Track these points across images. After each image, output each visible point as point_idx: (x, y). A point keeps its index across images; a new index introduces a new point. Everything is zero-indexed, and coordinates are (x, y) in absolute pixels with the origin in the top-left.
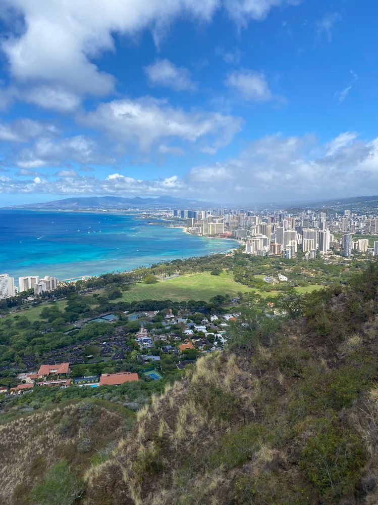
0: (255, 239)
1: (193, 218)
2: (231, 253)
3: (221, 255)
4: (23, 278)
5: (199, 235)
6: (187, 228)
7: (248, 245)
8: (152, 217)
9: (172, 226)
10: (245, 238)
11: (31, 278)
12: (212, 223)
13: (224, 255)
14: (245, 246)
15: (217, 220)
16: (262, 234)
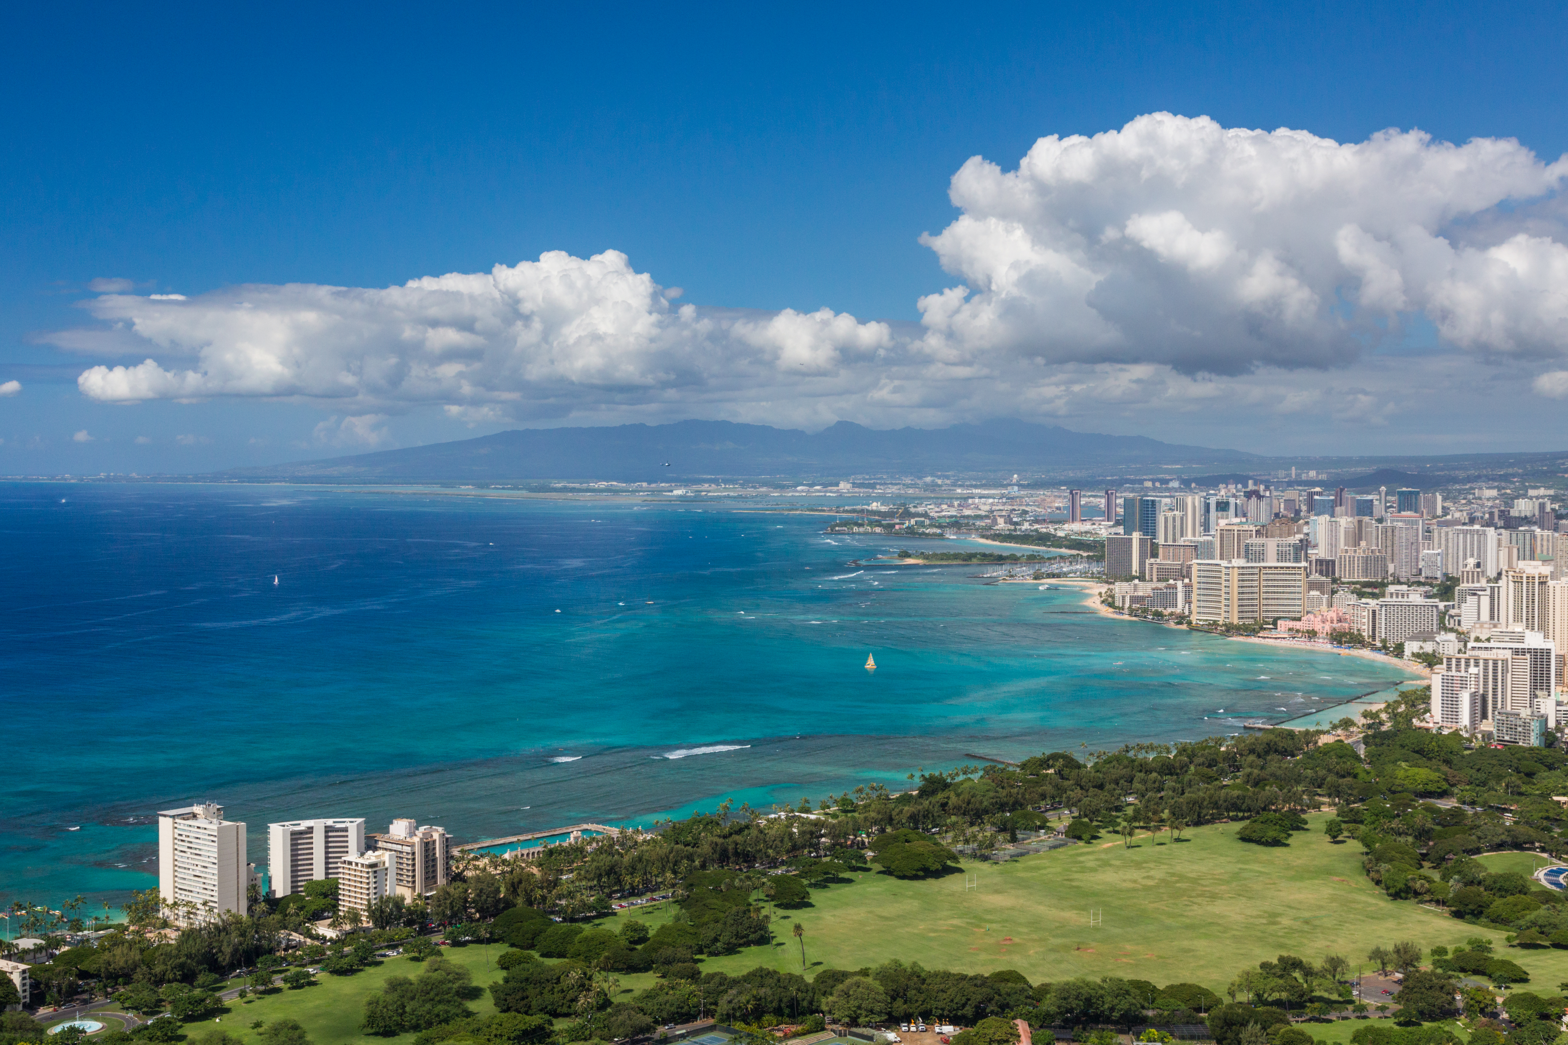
0: (1483, 654)
1: (1136, 536)
2: (1347, 723)
3: (1291, 734)
4: (291, 826)
5: (1172, 625)
6: (1104, 588)
7: (1447, 683)
8: (921, 524)
9: (1024, 575)
10: (1429, 647)
11: (328, 829)
12: (1242, 562)
13: (1309, 737)
14: (1428, 688)
15: (1271, 545)
16: (1519, 628)
